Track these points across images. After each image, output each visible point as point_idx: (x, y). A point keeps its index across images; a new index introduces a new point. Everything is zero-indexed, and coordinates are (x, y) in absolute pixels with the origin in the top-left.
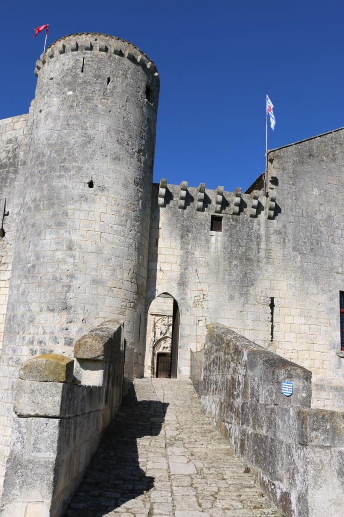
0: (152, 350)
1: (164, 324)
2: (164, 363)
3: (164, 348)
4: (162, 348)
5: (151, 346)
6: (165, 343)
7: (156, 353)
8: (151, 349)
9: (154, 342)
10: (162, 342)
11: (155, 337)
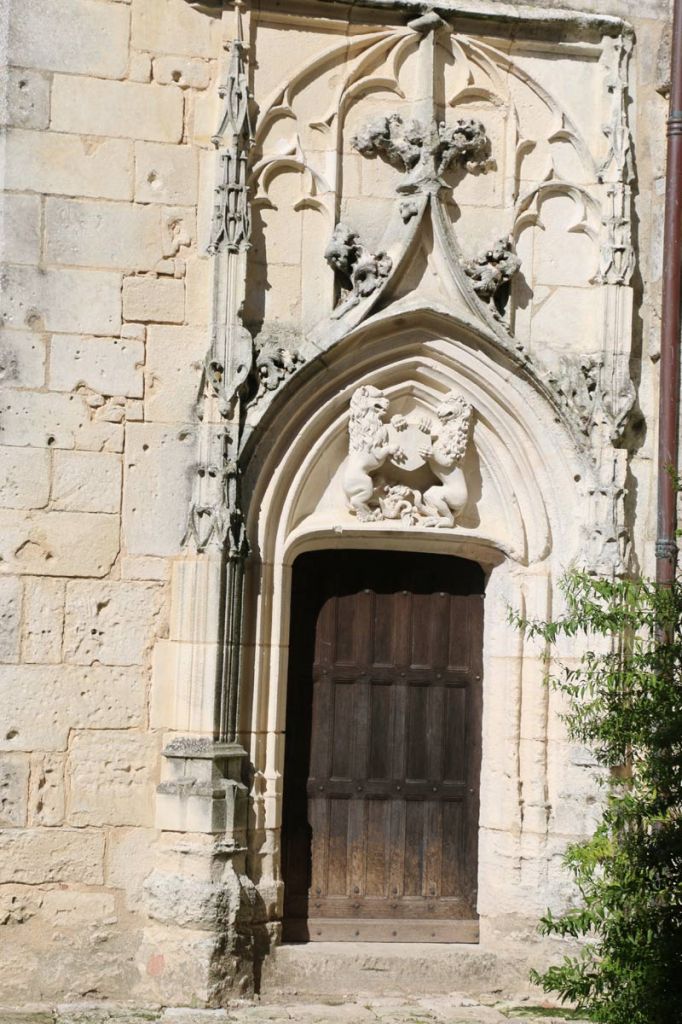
0: (224, 515)
1: (379, 147)
2: (380, 683)
3: (385, 474)
4: (353, 473)
5: (208, 451)
6: (404, 402)
7: (279, 549)
8: (209, 492)
9: (248, 392)
10: (364, 397)
11: (252, 317)
